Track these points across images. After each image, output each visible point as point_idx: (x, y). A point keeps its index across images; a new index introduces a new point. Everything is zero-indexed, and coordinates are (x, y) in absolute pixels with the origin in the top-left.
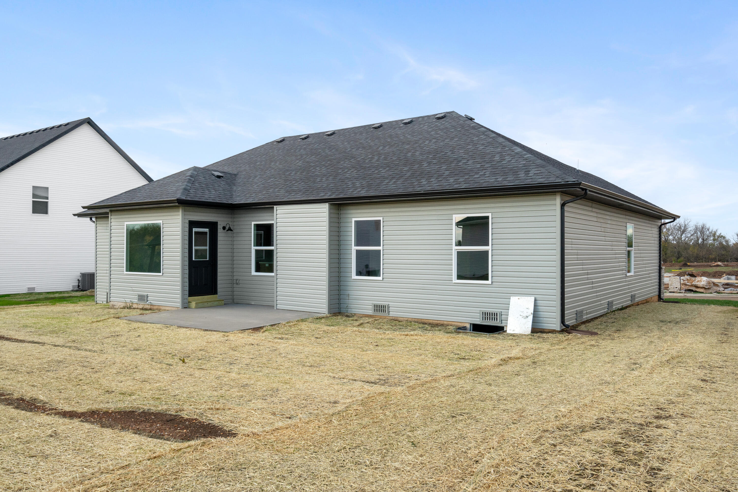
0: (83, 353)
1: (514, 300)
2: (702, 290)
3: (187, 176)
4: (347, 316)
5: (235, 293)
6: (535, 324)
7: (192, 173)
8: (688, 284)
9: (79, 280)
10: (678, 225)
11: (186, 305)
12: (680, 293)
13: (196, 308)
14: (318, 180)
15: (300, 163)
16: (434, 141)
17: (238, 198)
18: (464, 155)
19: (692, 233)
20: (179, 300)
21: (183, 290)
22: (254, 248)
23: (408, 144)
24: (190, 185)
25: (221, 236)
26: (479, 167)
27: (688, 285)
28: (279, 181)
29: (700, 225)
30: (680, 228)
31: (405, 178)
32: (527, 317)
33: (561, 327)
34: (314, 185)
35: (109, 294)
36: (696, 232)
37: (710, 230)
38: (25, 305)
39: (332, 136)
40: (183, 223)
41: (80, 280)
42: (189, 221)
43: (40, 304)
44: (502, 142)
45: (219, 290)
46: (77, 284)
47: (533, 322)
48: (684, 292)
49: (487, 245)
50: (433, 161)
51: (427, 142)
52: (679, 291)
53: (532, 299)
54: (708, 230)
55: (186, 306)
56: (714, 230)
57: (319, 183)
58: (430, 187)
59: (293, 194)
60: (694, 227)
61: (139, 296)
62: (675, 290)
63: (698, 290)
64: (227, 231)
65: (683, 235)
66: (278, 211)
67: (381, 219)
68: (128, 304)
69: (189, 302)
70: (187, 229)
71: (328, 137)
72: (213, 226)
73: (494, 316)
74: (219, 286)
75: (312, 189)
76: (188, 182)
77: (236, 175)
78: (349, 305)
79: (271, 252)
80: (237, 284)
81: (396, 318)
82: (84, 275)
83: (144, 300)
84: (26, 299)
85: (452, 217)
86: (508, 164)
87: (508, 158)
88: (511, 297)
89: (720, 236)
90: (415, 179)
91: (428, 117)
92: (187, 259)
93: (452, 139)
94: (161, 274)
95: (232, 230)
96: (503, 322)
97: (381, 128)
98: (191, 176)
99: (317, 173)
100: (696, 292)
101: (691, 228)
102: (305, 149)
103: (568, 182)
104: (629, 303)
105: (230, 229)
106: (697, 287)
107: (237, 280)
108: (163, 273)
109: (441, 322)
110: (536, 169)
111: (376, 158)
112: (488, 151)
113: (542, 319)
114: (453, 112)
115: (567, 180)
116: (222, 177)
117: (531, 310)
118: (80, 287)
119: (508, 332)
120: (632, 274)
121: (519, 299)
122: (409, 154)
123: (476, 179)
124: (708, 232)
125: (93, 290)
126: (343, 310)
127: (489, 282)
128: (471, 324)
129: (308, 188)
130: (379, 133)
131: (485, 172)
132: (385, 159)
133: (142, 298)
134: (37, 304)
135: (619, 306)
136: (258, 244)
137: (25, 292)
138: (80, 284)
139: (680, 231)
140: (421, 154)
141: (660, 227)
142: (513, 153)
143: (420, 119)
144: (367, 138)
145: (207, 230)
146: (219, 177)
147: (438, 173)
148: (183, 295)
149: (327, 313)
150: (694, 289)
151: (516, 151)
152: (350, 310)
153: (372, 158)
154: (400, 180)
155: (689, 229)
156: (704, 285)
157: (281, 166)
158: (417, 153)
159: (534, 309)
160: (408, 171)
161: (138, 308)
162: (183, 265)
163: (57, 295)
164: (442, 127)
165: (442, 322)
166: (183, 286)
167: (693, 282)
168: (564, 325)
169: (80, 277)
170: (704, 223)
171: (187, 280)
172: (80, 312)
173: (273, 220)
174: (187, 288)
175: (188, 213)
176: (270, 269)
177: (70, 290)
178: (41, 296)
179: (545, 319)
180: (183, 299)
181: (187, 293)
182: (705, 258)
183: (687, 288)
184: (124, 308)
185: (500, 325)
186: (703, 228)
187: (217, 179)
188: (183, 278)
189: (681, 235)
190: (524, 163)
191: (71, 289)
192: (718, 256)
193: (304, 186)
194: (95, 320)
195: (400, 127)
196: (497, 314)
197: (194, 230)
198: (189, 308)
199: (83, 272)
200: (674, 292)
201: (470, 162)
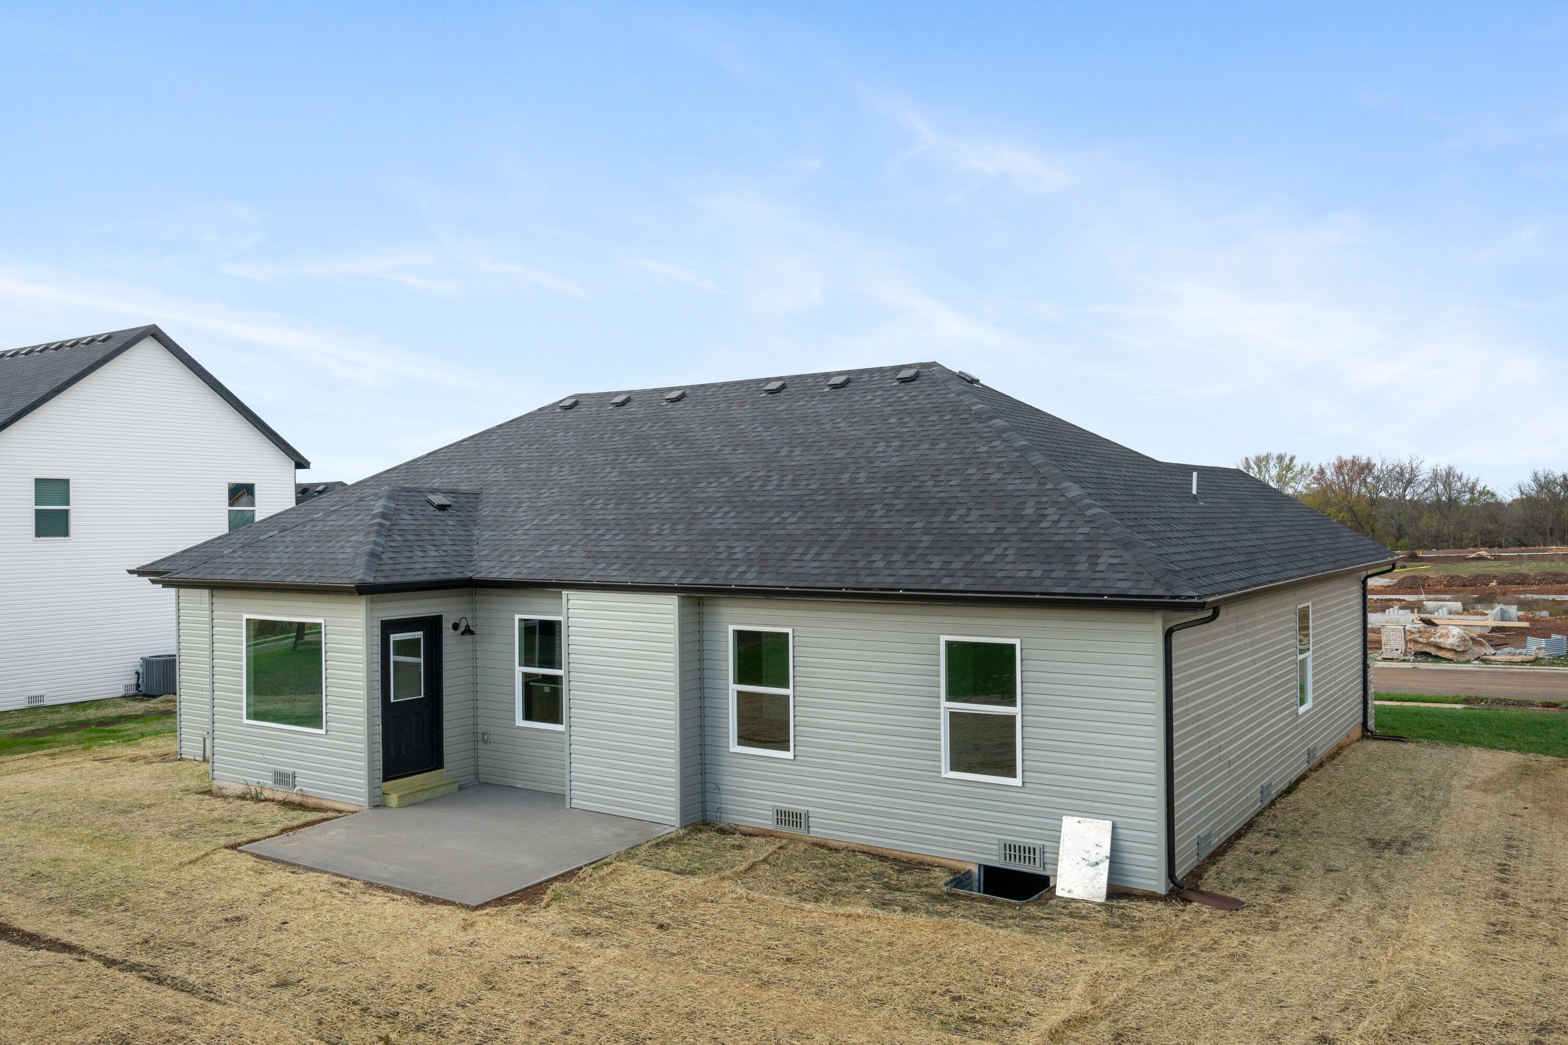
0: (169, 998)
1: (1069, 824)
2: (1449, 655)
3: (374, 516)
4: (722, 831)
5: (481, 761)
6: (1116, 877)
7: (385, 507)
8: (1421, 640)
9: (137, 673)
10: (1398, 469)
11: (377, 801)
12: (1405, 660)
13: (401, 806)
14: (654, 529)
15: (613, 476)
16: (896, 443)
17: (485, 563)
18: (960, 495)
19: (1427, 486)
20: (364, 791)
21: (371, 769)
22: (519, 671)
23: (842, 447)
24: (381, 541)
25: (450, 641)
26: (991, 531)
27: (1421, 643)
28: (571, 522)
29: (1443, 468)
30: (1402, 474)
31: (839, 544)
32: (1097, 864)
33: (1168, 884)
34: (645, 544)
35: (208, 742)
36: (1434, 484)
37: (1464, 480)
38: (25, 755)
39: (680, 405)
40: (369, 627)
41: (141, 671)
42: (382, 621)
43: (57, 750)
44: (1040, 465)
45: (447, 758)
46: (134, 682)
47: (1109, 873)
48: (1412, 658)
49: (1013, 703)
50: (896, 502)
51: (881, 446)
52: (1402, 658)
53: (1108, 825)
54: (1460, 479)
55: (378, 803)
56: (1472, 480)
57: (657, 538)
58: (891, 579)
59: (602, 566)
60: (1431, 474)
61: (276, 773)
62: (1395, 655)
63: (1441, 654)
64: (463, 634)
65: (1408, 490)
66: (570, 602)
67: (789, 631)
68: (253, 789)
69: (384, 794)
70: (378, 640)
71: (671, 405)
72: (432, 626)
73: (1028, 852)
74: (447, 749)
75: (641, 555)
76: (378, 533)
77: (476, 495)
78: (723, 806)
79: (556, 680)
80: (485, 742)
81: (823, 842)
82: (148, 663)
83: (287, 784)
84: (25, 729)
85: (939, 639)
86: (1053, 531)
87: (1052, 513)
88: (1064, 818)
89: (1484, 492)
90: (858, 551)
91: (881, 370)
92: (378, 703)
93: (934, 442)
94: (323, 732)
95: (472, 633)
96: (1047, 866)
97: (783, 393)
98: (383, 516)
99: (651, 509)
100: (1437, 658)
101: (1425, 473)
102: (622, 434)
103: (1178, 597)
104: (1305, 767)
105: (468, 631)
106: (1439, 647)
107: (484, 734)
108: (327, 731)
109: (918, 856)
110: (1112, 553)
111: (775, 478)
112: (1010, 488)
113: (1128, 867)
114: (934, 364)
115: (1176, 592)
116: (449, 506)
117: (1106, 850)
118: (140, 689)
119: (1059, 892)
120: (1308, 706)
121: (1079, 822)
122: (846, 477)
123: (987, 566)
124: (1459, 484)
125: (171, 697)
126: (711, 816)
127: (1017, 782)
128: (980, 865)
129: (634, 549)
130: (779, 406)
131: (1006, 549)
132: (795, 483)
133: (282, 778)
134: (51, 751)
135: (1284, 785)
136: (527, 660)
137: (22, 707)
138: (141, 680)
139: (1402, 481)
140: (870, 480)
141: (1364, 582)
142: (1062, 499)
143: (865, 377)
144: (753, 419)
145: (419, 635)
146: (442, 508)
147: (906, 538)
148: (371, 779)
149: (678, 825)
150: (1433, 651)
151: (1069, 495)
152: (724, 815)
153: (767, 479)
154: (828, 551)
155: (1421, 478)
156: (1453, 645)
157: (573, 479)
158: (862, 476)
159: (1113, 845)
160: (844, 525)
161: (273, 801)
162: (370, 716)
163: (92, 713)
164: (912, 405)
165: (921, 857)
166: (371, 761)
167: (1430, 637)
168: (1173, 882)
169: (141, 666)
170: (1452, 465)
171: (379, 747)
172: (149, 806)
173: (560, 614)
174: (379, 765)
175: (380, 605)
176: (554, 716)
177: (120, 695)
178: (58, 718)
179: (1133, 868)
180: (371, 787)
181: (380, 774)
182: (1454, 539)
183: (1419, 648)
184: (242, 797)
185: (1040, 872)
186: (1448, 475)
187: (438, 513)
188: (371, 743)
189: (1405, 491)
190: (1087, 530)
191: (121, 692)
192: (1481, 533)
193: (624, 543)
194: (186, 860)
195: (823, 395)
196: (1034, 849)
197: (394, 637)
198: (385, 806)
199: (147, 655)
200: (1391, 659)
201: (974, 515)
